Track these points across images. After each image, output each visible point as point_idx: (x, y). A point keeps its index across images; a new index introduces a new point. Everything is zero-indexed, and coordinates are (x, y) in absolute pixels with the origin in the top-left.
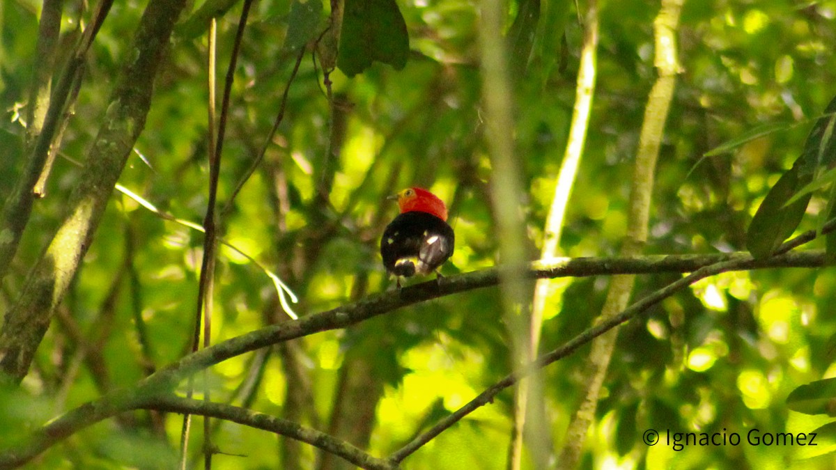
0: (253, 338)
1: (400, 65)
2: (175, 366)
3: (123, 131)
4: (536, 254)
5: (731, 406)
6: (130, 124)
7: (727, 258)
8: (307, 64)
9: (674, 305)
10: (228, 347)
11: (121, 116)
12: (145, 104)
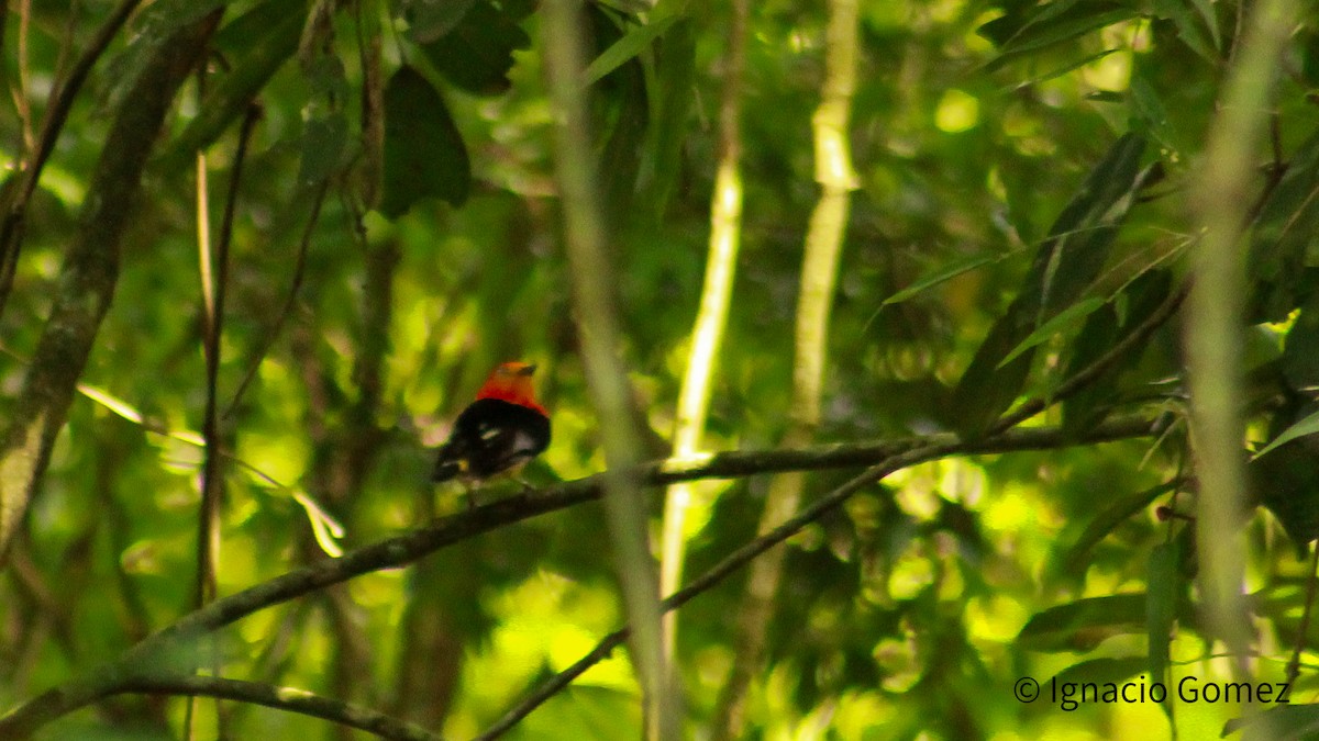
0: (277, 586)
1: (458, 200)
2: (171, 631)
3: (84, 311)
4: (664, 449)
5: (948, 645)
6: (92, 300)
7: (924, 443)
8: (331, 206)
9: (861, 510)
10: (243, 600)
11: (79, 289)
12: (112, 271)
